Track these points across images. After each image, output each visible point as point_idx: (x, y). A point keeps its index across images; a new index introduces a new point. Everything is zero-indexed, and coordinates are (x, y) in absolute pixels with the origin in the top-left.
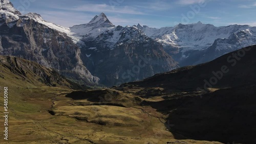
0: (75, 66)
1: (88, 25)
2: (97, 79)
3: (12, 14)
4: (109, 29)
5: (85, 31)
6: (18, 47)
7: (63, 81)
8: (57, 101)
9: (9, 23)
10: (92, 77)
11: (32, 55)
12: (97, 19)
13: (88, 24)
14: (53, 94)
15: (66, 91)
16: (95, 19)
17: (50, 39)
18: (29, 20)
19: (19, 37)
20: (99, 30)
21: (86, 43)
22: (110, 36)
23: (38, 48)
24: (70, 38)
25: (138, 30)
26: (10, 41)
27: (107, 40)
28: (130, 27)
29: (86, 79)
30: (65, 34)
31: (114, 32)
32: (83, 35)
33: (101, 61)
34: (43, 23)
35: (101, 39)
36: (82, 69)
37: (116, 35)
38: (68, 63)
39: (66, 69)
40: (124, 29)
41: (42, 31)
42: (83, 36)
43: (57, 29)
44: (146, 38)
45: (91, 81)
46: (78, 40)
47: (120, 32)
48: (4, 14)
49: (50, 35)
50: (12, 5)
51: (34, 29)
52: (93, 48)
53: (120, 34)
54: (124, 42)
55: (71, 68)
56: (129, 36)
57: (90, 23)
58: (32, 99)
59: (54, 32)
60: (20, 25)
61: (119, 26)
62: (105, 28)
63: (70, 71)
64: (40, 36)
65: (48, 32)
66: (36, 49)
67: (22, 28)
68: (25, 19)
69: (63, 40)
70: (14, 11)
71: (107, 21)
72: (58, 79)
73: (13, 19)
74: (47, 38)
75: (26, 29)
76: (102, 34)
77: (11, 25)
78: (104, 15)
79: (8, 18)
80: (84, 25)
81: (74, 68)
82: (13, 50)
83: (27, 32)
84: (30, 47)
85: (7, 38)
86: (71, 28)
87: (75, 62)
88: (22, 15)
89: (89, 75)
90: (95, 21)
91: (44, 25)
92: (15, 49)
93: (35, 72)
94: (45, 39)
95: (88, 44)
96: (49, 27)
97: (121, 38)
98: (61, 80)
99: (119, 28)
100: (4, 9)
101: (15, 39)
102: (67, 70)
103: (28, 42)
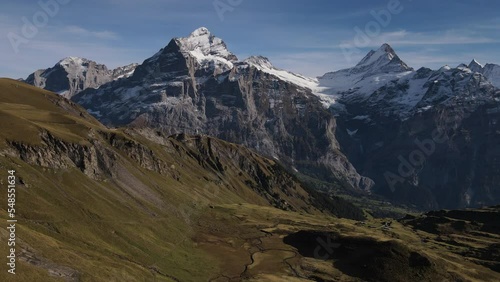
0: (324, 154)
1: (355, 71)
2: (369, 183)
3: (224, 61)
4: (398, 76)
5: (347, 84)
6: (228, 117)
7: (295, 188)
8: (262, 251)
9: (218, 75)
10: (358, 177)
11: (248, 130)
12: (374, 58)
13: (354, 69)
14: (259, 228)
15: (288, 222)
16: (368, 57)
17: (281, 101)
18: (248, 69)
19: (231, 99)
20: (377, 79)
21: (349, 106)
22: (401, 92)
23: (260, 118)
24: (318, 98)
25: (472, 76)
26: (218, 106)
27: (395, 100)
28: (452, 70)
29: (346, 180)
30: (308, 91)
31: (411, 81)
32: (341, 91)
33: (380, 144)
34: (271, 72)
35: (381, 97)
36: (339, 159)
37: (417, 89)
38: (311, 145)
39: (305, 159)
40: (435, 74)
41: (268, 87)
42: (343, 93)
43: (294, 82)
44: (493, 93)
45: (355, 185)
46: (333, 102)
47: (425, 81)
48: (213, 62)
49: (281, 93)
50: (225, 46)
51: (255, 84)
52: (362, 117)
53: (424, 86)
54: (435, 103)
55: (316, 157)
56: (448, 90)
57: (359, 67)
58: (211, 238)
59: (289, 87)
60: (233, 78)
61: (423, 69)
62: (391, 76)
63: (314, 163)
64: (264, 96)
65: (277, 88)
66: (256, 119)
67: (236, 83)
68: (243, 66)
69: (304, 102)
70: (226, 55)
71: (396, 59)
72: (283, 183)
73: (224, 68)
74: (275, 98)
75: (242, 84)
76: (383, 89)
77: (221, 79)
78: (388, 49)
79: (217, 67)
80: (346, 70)
81: (322, 157)
82: (220, 121)
83: (244, 90)
84: (246, 116)
85: (214, 100)
86: (319, 78)
87: (324, 144)
88: (239, 61)
89: (352, 173)
90: (368, 63)
91: (272, 76)
92: (224, 119)
93: (242, 166)
94: (272, 101)
95: (352, 108)
96: (281, 79)
97: (428, 94)
98: (290, 184)
99: (423, 72)
100: (212, 53)
101: (225, 102)
102: (308, 160)
103: (243, 106)
